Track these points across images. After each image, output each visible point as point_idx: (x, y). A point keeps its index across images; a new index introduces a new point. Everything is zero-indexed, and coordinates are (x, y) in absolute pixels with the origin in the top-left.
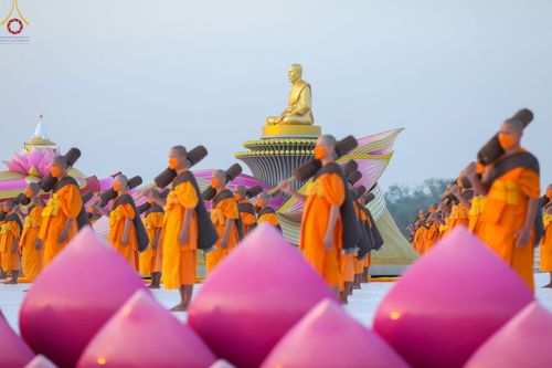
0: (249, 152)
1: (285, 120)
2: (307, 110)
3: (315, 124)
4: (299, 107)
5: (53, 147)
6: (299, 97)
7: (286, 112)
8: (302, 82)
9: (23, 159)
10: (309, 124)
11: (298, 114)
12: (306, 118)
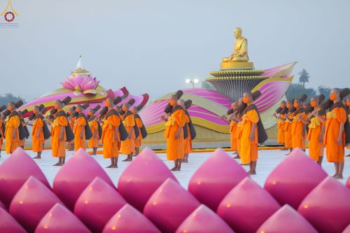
0: (213, 78)
1: (234, 59)
2: (245, 53)
3: (249, 61)
4: (241, 52)
5: (87, 74)
6: (241, 46)
7: (233, 55)
8: (242, 38)
9: (72, 80)
10: (246, 61)
11: (241, 56)
12: (245, 58)
